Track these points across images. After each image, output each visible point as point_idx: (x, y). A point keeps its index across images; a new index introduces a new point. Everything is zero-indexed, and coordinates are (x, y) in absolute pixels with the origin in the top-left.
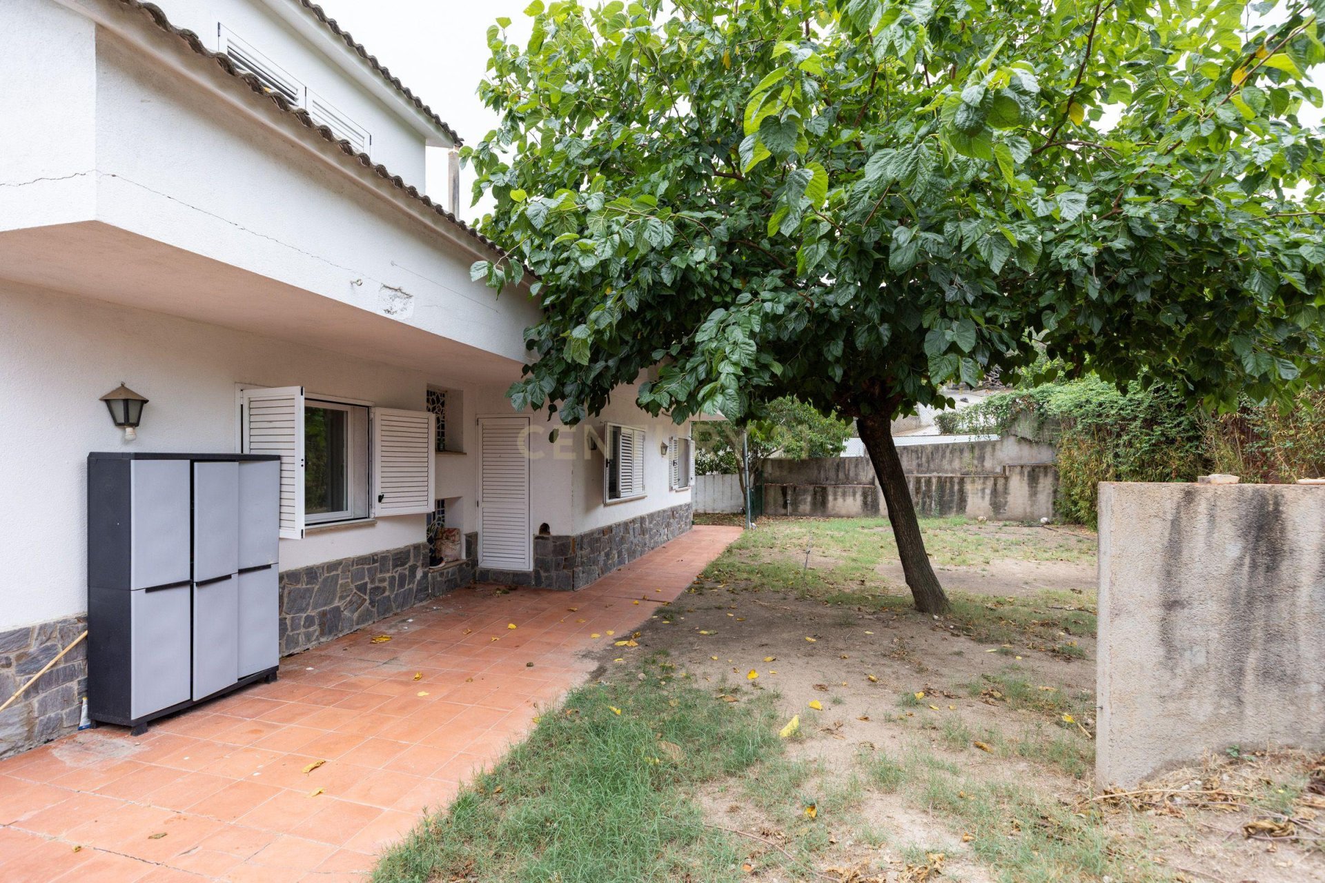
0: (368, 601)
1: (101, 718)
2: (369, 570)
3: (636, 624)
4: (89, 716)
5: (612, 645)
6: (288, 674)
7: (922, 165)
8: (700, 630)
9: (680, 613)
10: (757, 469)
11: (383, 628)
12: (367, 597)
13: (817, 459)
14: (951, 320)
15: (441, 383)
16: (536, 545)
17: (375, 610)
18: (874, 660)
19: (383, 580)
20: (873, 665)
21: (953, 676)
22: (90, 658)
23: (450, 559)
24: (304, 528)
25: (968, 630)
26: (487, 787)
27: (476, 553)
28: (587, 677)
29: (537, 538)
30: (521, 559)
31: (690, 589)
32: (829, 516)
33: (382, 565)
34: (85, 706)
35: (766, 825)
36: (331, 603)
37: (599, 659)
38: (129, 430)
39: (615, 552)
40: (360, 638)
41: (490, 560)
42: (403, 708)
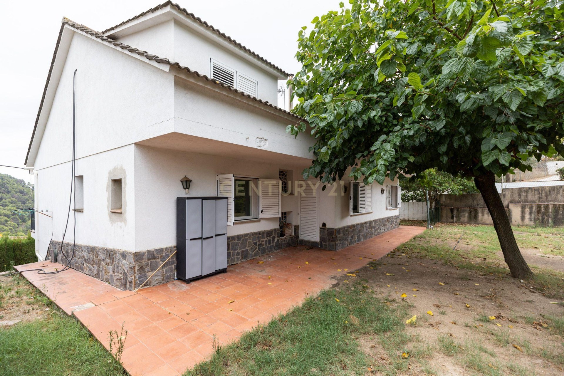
0: (257, 249)
1: (180, 277)
2: (258, 237)
3: (359, 267)
4: (177, 276)
5: (345, 275)
6: (230, 271)
7: (468, 65)
8: (386, 273)
9: (379, 265)
10: (437, 199)
11: (262, 259)
12: (257, 247)
13: (473, 194)
14: (499, 132)
15: (285, 168)
16: (321, 231)
17: (260, 252)
18: (474, 298)
19: (263, 241)
20: (472, 300)
21: (518, 312)
22: (177, 259)
23: (288, 235)
24: (234, 222)
25: (541, 290)
26: (282, 319)
27: (298, 233)
28: (331, 286)
29: (321, 228)
30: (314, 236)
31: (388, 255)
32: (478, 224)
33: (263, 236)
34: (176, 273)
35: (385, 356)
36: (245, 248)
37: (338, 280)
38: (187, 190)
39: (356, 236)
40: (254, 262)
41: (304, 236)
42: (262, 288)
